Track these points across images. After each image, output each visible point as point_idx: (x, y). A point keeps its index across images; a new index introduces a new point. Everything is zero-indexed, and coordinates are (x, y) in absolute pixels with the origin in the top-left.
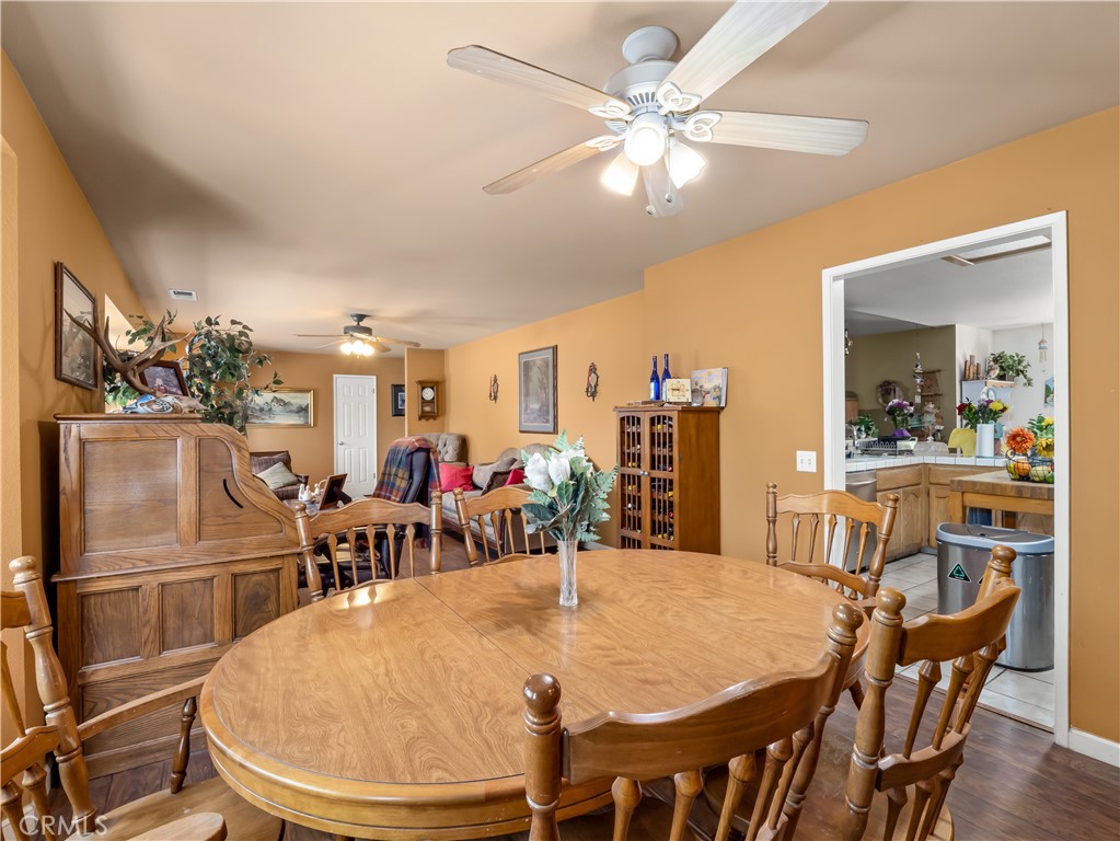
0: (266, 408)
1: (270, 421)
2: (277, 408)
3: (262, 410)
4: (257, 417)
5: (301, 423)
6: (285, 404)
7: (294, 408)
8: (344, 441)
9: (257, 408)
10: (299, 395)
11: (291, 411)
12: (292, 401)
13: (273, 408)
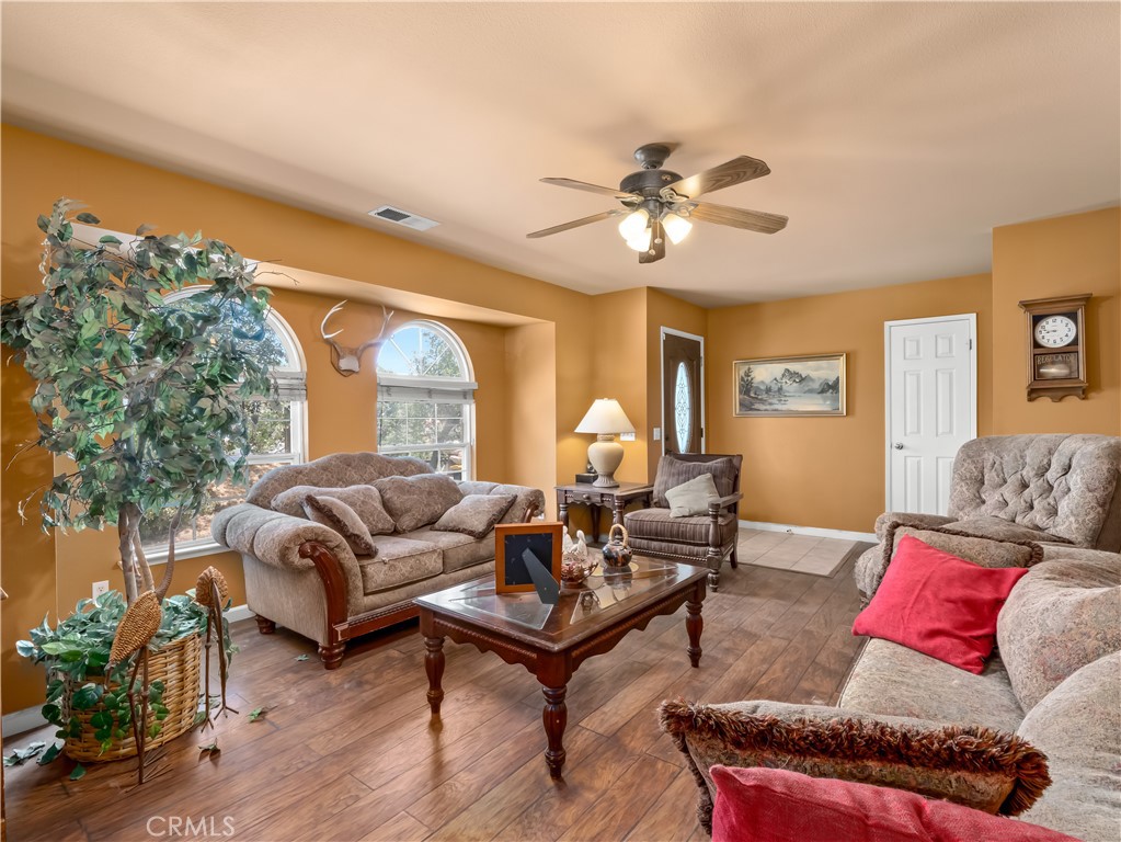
0: (775, 388)
1: (779, 407)
2: (790, 386)
3: (768, 390)
4: (762, 401)
5: (828, 409)
6: (802, 380)
7: (816, 386)
8: (905, 443)
9: (763, 387)
10: (823, 363)
11: (811, 391)
12: (813, 374)
13: (785, 387)
